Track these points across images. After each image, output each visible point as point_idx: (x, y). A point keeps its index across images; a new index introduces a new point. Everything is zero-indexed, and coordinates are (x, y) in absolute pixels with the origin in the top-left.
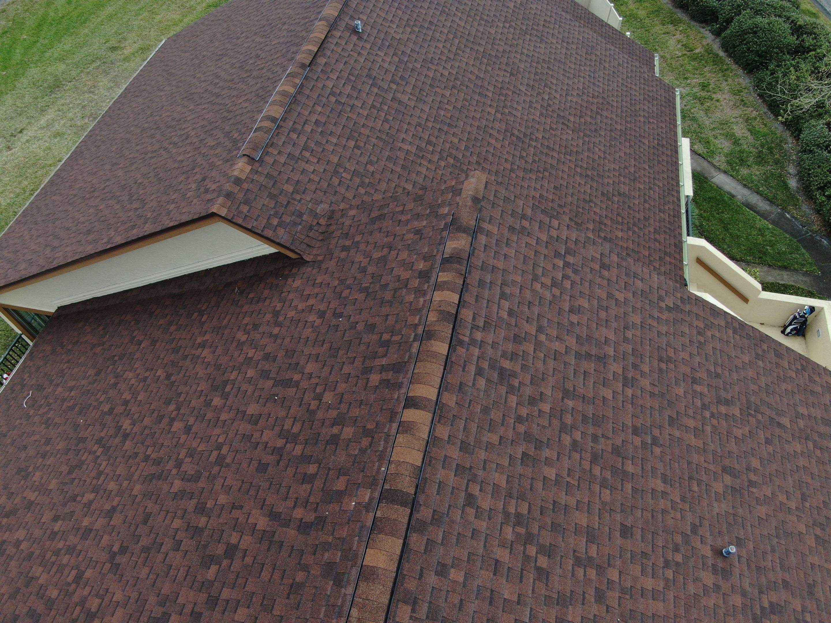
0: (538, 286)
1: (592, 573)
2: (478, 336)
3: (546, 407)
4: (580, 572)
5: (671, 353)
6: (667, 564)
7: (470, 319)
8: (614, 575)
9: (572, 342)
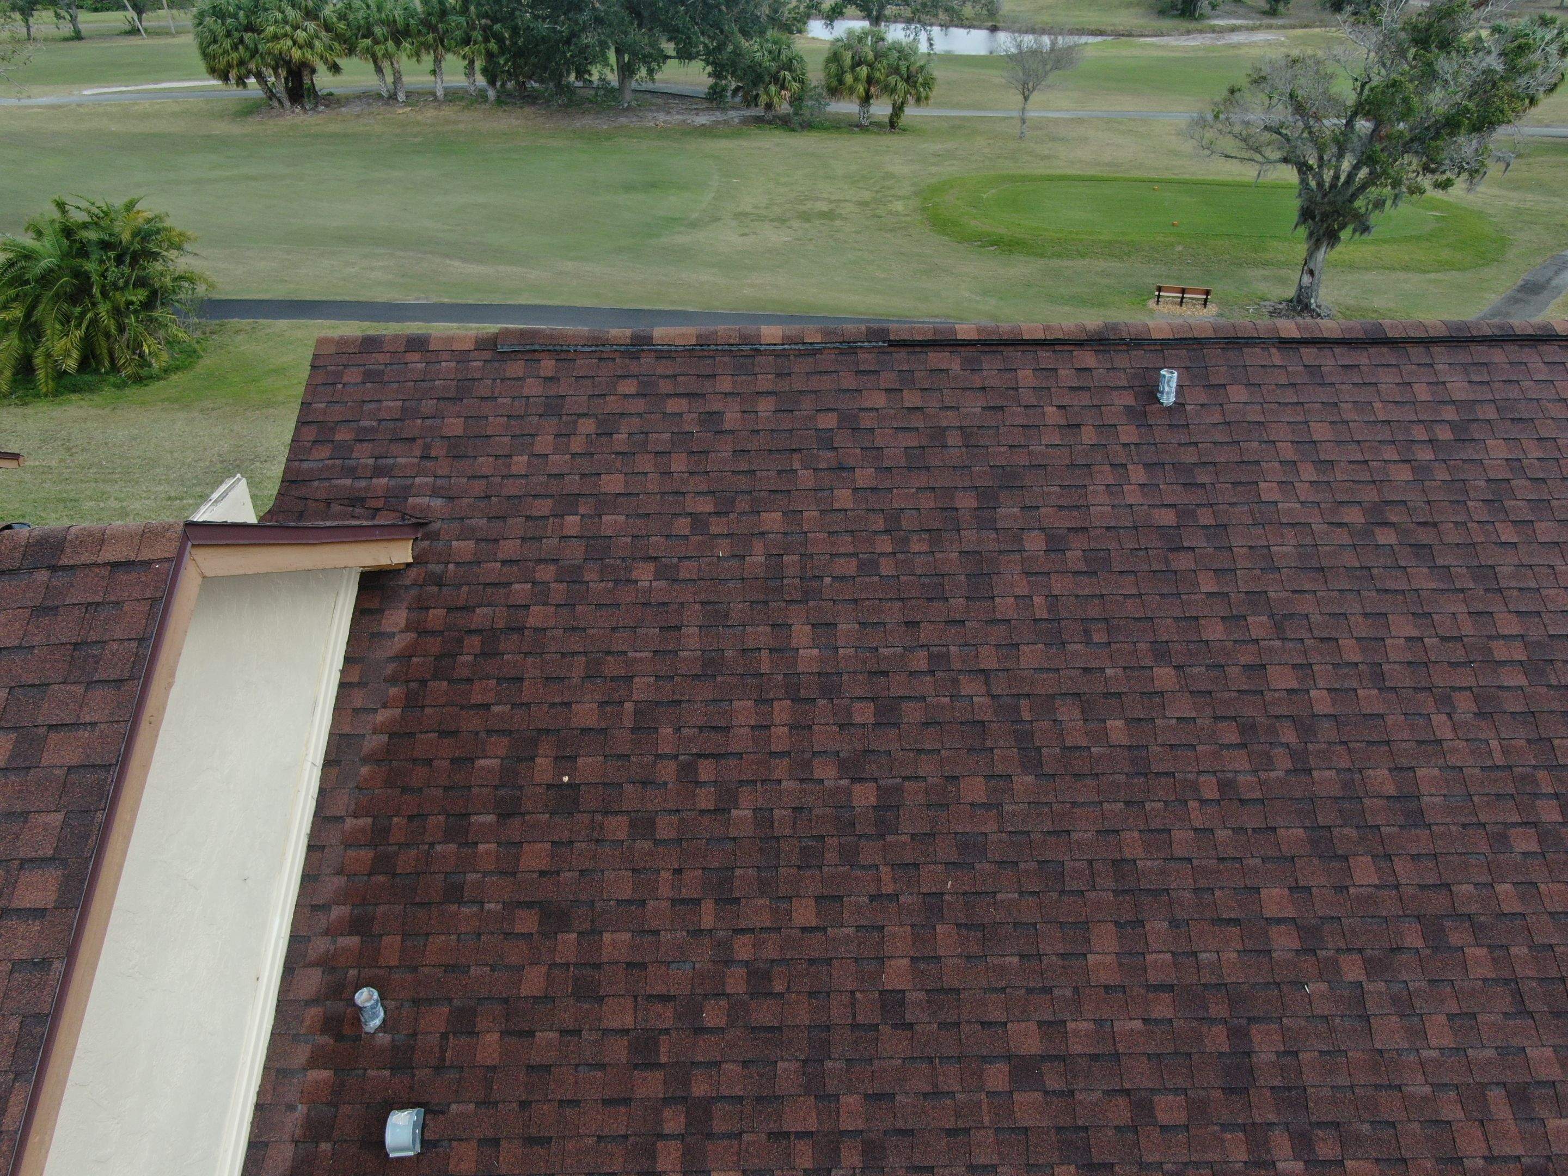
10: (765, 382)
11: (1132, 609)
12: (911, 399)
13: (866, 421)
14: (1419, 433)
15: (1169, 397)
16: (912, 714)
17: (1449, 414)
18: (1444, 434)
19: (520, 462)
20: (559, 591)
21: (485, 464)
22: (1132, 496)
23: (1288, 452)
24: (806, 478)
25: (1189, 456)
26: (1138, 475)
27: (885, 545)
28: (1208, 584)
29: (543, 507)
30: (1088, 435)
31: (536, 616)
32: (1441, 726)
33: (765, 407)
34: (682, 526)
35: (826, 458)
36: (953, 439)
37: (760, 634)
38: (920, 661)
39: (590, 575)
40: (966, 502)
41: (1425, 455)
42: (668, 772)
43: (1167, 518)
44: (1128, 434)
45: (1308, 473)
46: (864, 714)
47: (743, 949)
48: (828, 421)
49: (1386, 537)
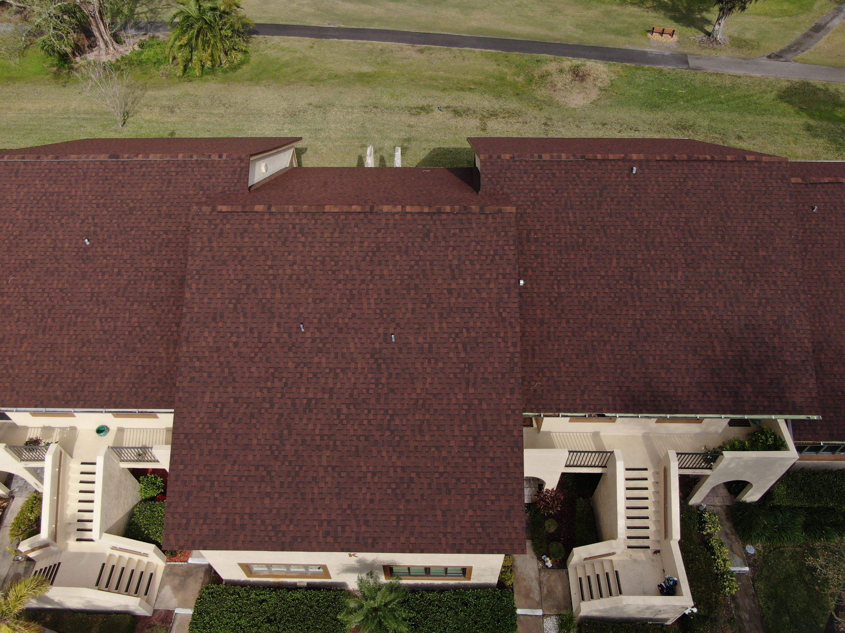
0: (474, 244)
1: (369, 278)
2: (438, 222)
3: (422, 253)
4: (369, 273)
5: (476, 315)
6: (381, 310)
7: (443, 218)
8: (371, 286)
9: (455, 262)
10: (563, 167)
11: (624, 211)
12: (589, 171)
13: (581, 175)
14: (677, 180)
15: (634, 172)
16: (588, 228)
17: (684, 176)
18: (682, 180)
19: (522, 183)
20: (531, 207)
21: (516, 183)
22: (626, 191)
23: (653, 183)
24: (571, 187)
25: (636, 183)
26: (627, 187)
27: (584, 199)
28: (636, 207)
29: (527, 191)
30: (619, 179)
31: (528, 211)
32: (669, 231)
33: (563, 172)
34: (550, 195)
35: (574, 183)
36: (596, 179)
37: (564, 215)
38: (589, 219)
39: (536, 203)
40: (598, 192)
41: (677, 184)
42: (551, 236)
43: (631, 195)
44: (626, 179)
45: (656, 186)
46: (580, 228)
47: (564, 261)
48: (574, 175)
49: (667, 199)
